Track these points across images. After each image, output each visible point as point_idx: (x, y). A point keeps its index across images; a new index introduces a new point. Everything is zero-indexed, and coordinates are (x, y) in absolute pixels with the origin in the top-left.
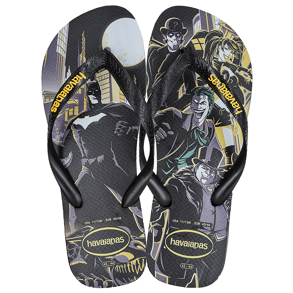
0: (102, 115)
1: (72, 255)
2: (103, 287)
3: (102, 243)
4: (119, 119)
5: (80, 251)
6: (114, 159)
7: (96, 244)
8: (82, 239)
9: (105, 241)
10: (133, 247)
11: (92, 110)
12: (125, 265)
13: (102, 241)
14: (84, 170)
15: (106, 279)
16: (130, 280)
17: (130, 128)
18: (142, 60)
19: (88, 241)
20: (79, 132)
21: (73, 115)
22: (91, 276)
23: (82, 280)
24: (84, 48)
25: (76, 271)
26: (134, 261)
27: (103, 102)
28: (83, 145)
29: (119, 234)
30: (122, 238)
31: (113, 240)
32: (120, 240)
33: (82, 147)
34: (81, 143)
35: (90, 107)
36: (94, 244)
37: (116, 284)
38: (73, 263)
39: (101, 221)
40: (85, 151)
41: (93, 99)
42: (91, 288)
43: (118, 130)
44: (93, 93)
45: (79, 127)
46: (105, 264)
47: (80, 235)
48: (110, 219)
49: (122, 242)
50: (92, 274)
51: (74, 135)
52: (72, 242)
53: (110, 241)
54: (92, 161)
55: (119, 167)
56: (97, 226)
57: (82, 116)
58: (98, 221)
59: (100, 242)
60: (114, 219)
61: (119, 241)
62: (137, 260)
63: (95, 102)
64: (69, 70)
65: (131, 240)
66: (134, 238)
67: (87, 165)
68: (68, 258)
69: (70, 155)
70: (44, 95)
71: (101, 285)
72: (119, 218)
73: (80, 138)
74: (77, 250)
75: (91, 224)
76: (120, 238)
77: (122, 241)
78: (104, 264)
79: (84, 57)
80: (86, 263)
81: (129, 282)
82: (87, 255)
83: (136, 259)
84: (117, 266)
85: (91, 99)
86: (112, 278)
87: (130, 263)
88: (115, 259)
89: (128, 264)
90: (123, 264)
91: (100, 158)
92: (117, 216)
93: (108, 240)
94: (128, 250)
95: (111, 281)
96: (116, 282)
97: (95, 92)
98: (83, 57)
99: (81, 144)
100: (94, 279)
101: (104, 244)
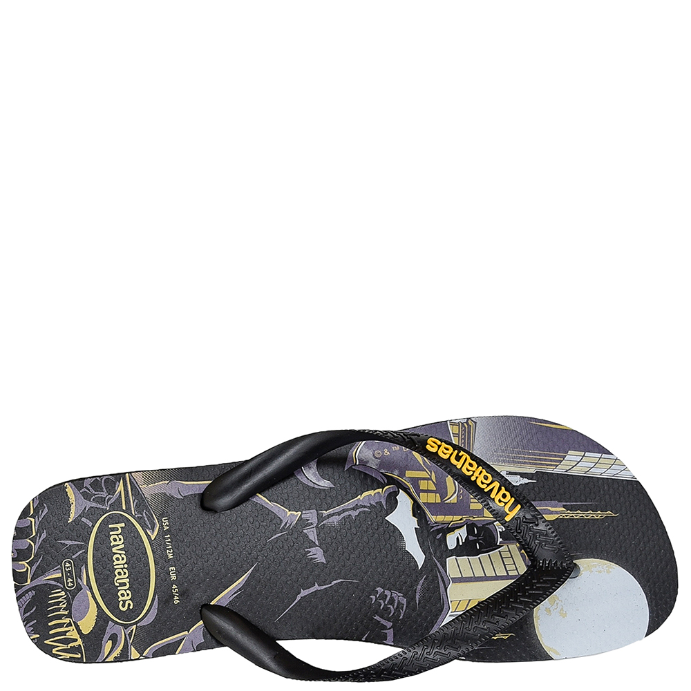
0: (420, 558)
1: (89, 487)
2: (13, 560)
3: (117, 559)
4: (411, 599)
5: (99, 506)
6: (316, 587)
7: (116, 543)
8: (128, 510)
9: (122, 566)
10: (109, 632)
11: (431, 536)
12: (66, 613)
13: (123, 559)
14: (290, 516)
15: (34, 568)
16: (31, 624)
17: (389, 624)
18: (551, 654)
19: (123, 525)
20: (379, 503)
21: (419, 491)
22: (39, 532)
23: (32, 512)
24: (579, 515)
25: (53, 497)
26: (75, 635)
27: (450, 561)
28: (350, 512)
29: (140, 599)
30: (129, 605)
31: (124, 584)
32: (124, 601)
33: (344, 511)
34: (353, 509)
35: (438, 531)
36: (115, 540)
37: (20, 592)
38: (70, 491)
39: (170, 556)
40: (335, 519)
41: (458, 538)
42: (12, 533)
43: (384, 597)
44: (471, 538)
45: (392, 503)
46: (68, 566)
47: (137, 507)
48: (174, 578)
49: (120, 607)
50: (44, 535)
51: (372, 492)
52: (120, 488)
53: (123, 576)
54: (312, 534)
55: (298, 599)
56: (158, 546)
57: (417, 510)
58: (169, 549)
59: (120, 554)
60: (174, 587)
61: (123, 598)
62: (77, 640)
63: (451, 540)
64: (526, 481)
65: (126, 627)
66: (130, 635)
67: (303, 523)
68: (83, 479)
69: (325, 484)
70: (467, 423)
71: (19, 555)
72: (176, 598)
73: (365, 507)
74: (101, 500)
75: (162, 533)
76: (130, 602)
77: (123, 606)
78: (69, 562)
79: (556, 516)
80: (71, 520)
81: (26, 621)
82: (90, 524)
83: (79, 640)
84: (63, 593)
85: (457, 531)
86: (36, 583)
87: (69, 625)
88: (79, 588)
89: (67, 620)
90: (69, 607)
91: (318, 554)
92: (181, 594)
93: (125, 573)
94: (102, 620)
95: (29, 580)
96: (27, 592)
97: (475, 542)
98: (556, 513)
99: (351, 509)
100: (33, 540)
101: (116, 562)
